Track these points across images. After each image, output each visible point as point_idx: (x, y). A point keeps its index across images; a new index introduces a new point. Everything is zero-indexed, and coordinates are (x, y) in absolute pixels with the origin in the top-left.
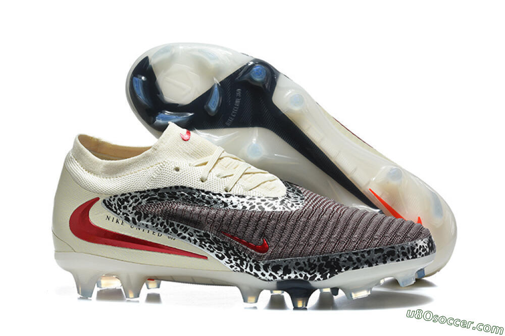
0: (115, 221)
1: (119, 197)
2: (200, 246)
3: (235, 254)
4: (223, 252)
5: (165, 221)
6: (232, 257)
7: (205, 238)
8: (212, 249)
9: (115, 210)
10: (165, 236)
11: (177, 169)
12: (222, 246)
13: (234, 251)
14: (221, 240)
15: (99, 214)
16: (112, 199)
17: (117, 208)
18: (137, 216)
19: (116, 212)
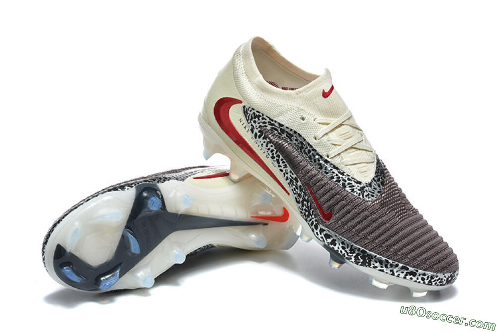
0: (244, 125)
1: (255, 111)
2: (289, 184)
3: (308, 207)
4: (301, 199)
5: (275, 150)
6: (305, 207)
7: (294, 181)
8: (295, 192)
9: (248, 119)
10: (270, 160)
11: (303, 119)
12: (302, 195)
13: (308, 204)
14: (304, 191)
15: (236, 113)
16: (250, 109)
17: (250, 118)
18: (259, 133)
19: (248, 120)
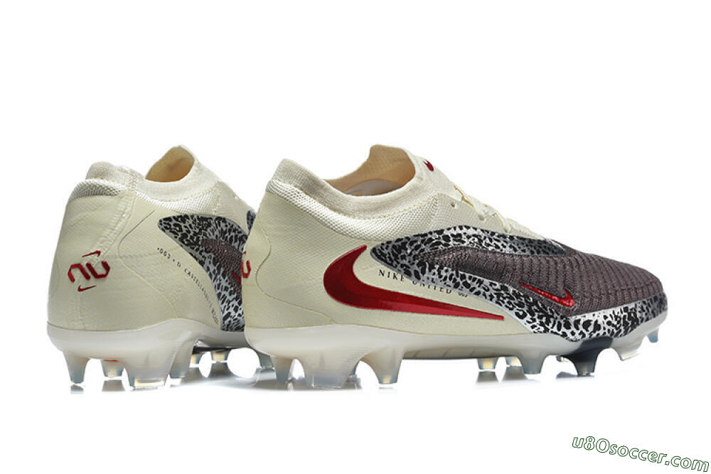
0: (392, 276)
1: (393, 243)
2: (497, 302)
3: (541, 310)
4: (525, 309)
5: (454, 272)
6: (536, 314)
7: (502, 292)
8: (511, 306)
9: (390, 262)
10: (455, 292)
12: (523, 301)
13: (538, 306)
14: (522, 294)
15: (367, 268)
16: (384, 247)
17: (393, 258)
18: (421, 267)
19: (391, 265)
